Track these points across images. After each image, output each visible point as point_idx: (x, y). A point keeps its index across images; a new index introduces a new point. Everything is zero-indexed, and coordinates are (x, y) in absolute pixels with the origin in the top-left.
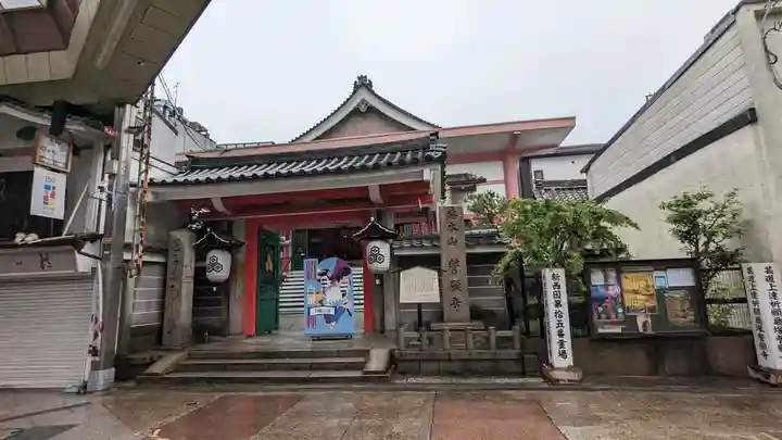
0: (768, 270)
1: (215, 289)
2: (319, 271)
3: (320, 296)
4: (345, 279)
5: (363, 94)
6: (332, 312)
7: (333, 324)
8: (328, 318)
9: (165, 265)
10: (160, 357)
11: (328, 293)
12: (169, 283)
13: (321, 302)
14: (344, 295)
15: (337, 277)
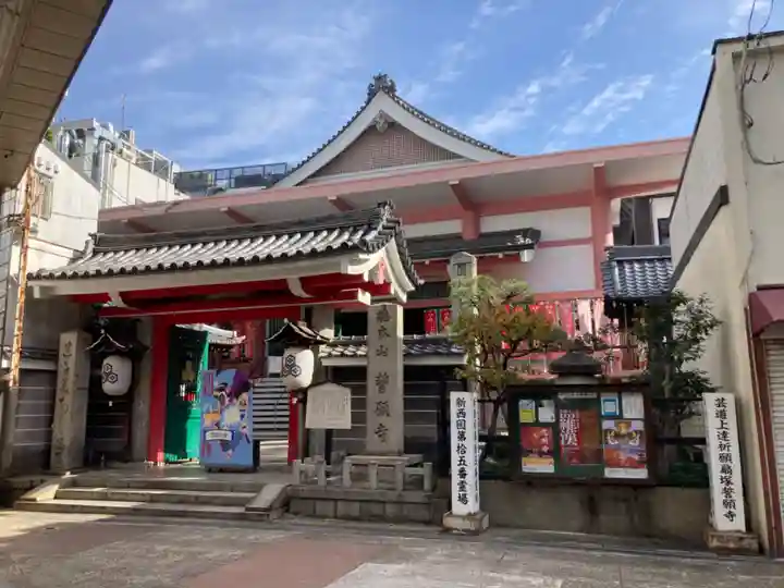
0: (721, 402)
1: (111, 404)
2: (216, 384)
3: (217, 418)
4: (245, 396)
5: (383, 103)
6: (229, 438)
7: (230, 452)
8: (225, 445)
9: (54, 373)
10: (42, 482)
11: (226, 413)
12: (58, 396)
13: (217, 424)
14: (242, 416)
15: (235, 394)
